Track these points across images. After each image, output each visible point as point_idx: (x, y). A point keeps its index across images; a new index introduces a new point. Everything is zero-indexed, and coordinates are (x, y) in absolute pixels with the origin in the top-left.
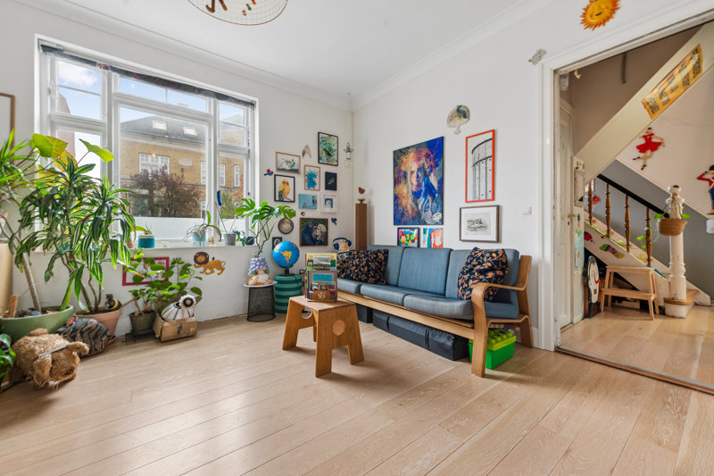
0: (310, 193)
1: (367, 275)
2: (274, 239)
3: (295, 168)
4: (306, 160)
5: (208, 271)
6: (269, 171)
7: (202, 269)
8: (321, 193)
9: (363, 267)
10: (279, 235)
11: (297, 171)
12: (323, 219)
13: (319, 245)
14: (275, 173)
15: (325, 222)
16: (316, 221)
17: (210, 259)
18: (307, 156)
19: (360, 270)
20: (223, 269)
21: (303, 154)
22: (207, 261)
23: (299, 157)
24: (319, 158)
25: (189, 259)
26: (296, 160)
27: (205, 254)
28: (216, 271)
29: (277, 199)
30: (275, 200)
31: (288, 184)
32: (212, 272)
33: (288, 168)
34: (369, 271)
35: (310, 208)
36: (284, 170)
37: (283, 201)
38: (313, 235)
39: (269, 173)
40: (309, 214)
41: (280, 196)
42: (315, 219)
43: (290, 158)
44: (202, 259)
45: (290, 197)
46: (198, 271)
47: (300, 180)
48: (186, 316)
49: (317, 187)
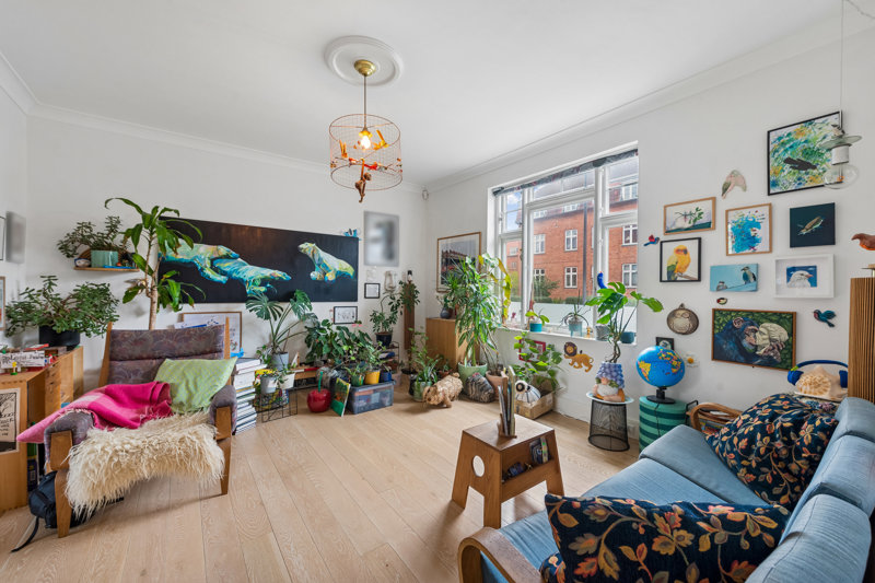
3: (704, 220)
4: (736, 198)
5: (576, 364)
6: (651, 238)
7: (570, 360)
8: (777, 250)
10: (669, 334)
11: (707, 226)
12: (775, 313)
13: (760, 365)
14: (662, 238)
16: (756, 318)
17: (578, 352)
18: (735, 192)
20: (590, 367)
21: (725, 190)
22: (574, 353)
23: (714, 199)
24: (771, 184)
25: (560, 348)
26: (706, 207)
27: (573, 345)
28: (585, 368)
29: (665, 277)
30: (661, 281)
31: (685, 251)
32: (580, 367)
33: (687, 225)
35: (737, 289)
36: (679, 230)
37: (675, 281)
38: (745, 343)
39: (653, 240)
40: (739, 301)
41: (671, 271)
42: (751, 313)
43: (691, 208)
44: (571, 350)
45: (692, 272)
46: (566, 361)
49: (759, 247)
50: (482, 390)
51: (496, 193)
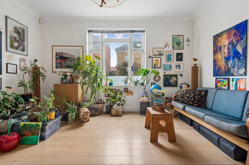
0: (169, 63)
1: (193, 102)
2: (152, 83)
3: (161, 53)
4: (167, 49)
5: (128, 94)
6: (150, 56)
7: (126, 93)
8: (174, 63)
9: (191, 98)
10: (154, 82)
11: (162, 55)
12: (175, 75)
13: (172, 86)
14: (152, 57)
15: (176, 76)
16: (171, 76)
17: (129, 90)
18: (167, 47)
19: (189, 99)
20: (133, 94)
21: (165, 47)
22: (127, 91)
23: (163, 48)
24: (173, 47)
25: (122, 90)
26: (162, 50)
27: (127, 88)
28: (131, 95)
29: (153, 67)
30: (152, 68)
31: (158, 61)
32: (129, 95)
33: (158, 54)
34: (194, 100)
35: (168, 70)
36: (156, 55)
37: (156, 68)
38: (170, 82)
39: (150, 57)
40: (168, 73)
41: (155, 66)
42: (171, 75)
43: (159, 50)
44: (126, 90)
45: (159, 66)
46: (124, 94)
47: (164, 58)
48: (119, 109)
49: (172, 60)
50: (96, 111)
51: (89, 31)
